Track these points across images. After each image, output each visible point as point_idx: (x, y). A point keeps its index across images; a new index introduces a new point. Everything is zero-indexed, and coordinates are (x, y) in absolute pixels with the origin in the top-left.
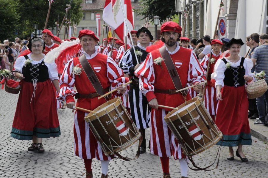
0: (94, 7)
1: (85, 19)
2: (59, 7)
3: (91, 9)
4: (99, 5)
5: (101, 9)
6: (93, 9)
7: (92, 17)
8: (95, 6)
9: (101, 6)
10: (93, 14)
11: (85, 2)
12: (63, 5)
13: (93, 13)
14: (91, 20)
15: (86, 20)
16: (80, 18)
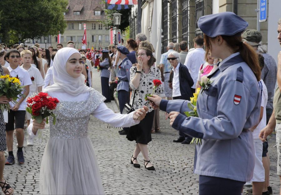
0: (81, 18)
1: (73, 29)
2: (40, 19)
3: (79, 20)
4: (86, 16)
5: (88, 20)
6: (81, 20)
7: (80, 27)
8: (83, 17)
9: (88, 17)
10: (80, 25)
11: (73, 13)
12: (43, 17)
13: (81, 23)
14: (79, 29)
15: (75, 30)
16: (64, 28)
